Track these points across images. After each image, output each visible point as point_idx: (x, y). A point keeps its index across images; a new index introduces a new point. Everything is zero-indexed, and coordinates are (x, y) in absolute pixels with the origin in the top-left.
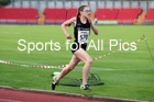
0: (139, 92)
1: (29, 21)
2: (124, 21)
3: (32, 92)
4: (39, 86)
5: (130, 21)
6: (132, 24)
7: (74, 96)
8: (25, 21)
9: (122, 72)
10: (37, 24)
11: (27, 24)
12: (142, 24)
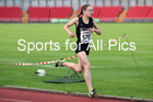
0: (120, 88)
1: (13, 19)
2: (106, 19)
3: (17, 89)
4: (23, 84)
5: (111, 19)
6: (114, 22)
7: (58, 93)
8: (9, 19)
9: (104, 69)
10: (21, 22)
11: (11, 22)
12: (124, 22)
